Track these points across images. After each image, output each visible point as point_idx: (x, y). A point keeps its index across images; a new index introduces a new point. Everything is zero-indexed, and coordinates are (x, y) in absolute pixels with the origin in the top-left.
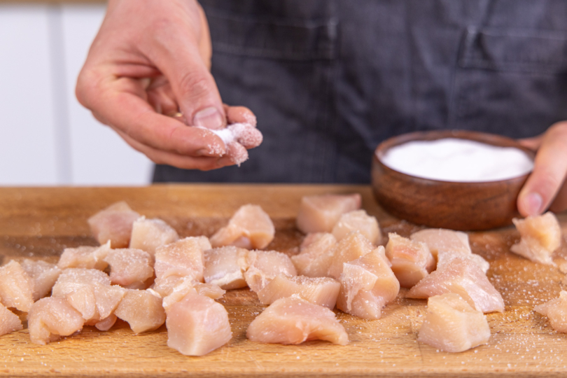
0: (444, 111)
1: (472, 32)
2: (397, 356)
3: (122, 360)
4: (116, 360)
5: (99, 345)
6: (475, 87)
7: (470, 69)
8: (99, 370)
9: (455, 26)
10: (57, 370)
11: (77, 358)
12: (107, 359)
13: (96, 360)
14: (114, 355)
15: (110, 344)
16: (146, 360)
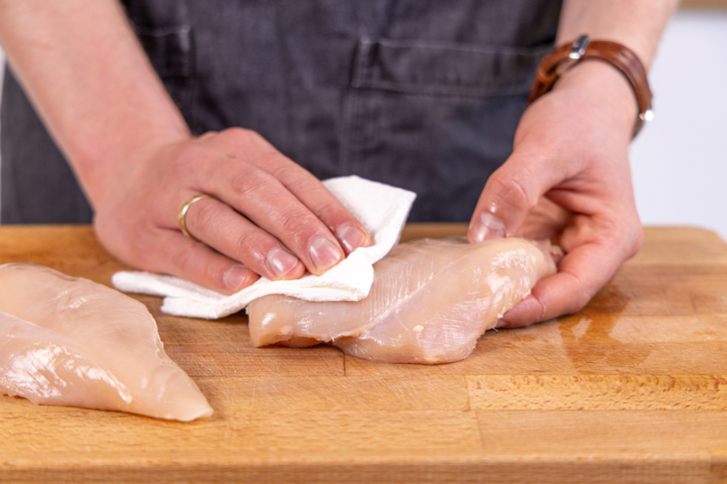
0: (333, 146)
1: (366, 42)
2: (451, 440)
3: (97, 449)
4: (88, 449)
5: (67, 429)
6: (374, 115)
7: (365, 90)
8: (66, 461)
9: (343, 36)
10: (11, 462)
11: (39, 446)
12: (77, 448)
13: (63, 449)
14: (86, 442)
15: (82, 429)
16: (127, 449)
